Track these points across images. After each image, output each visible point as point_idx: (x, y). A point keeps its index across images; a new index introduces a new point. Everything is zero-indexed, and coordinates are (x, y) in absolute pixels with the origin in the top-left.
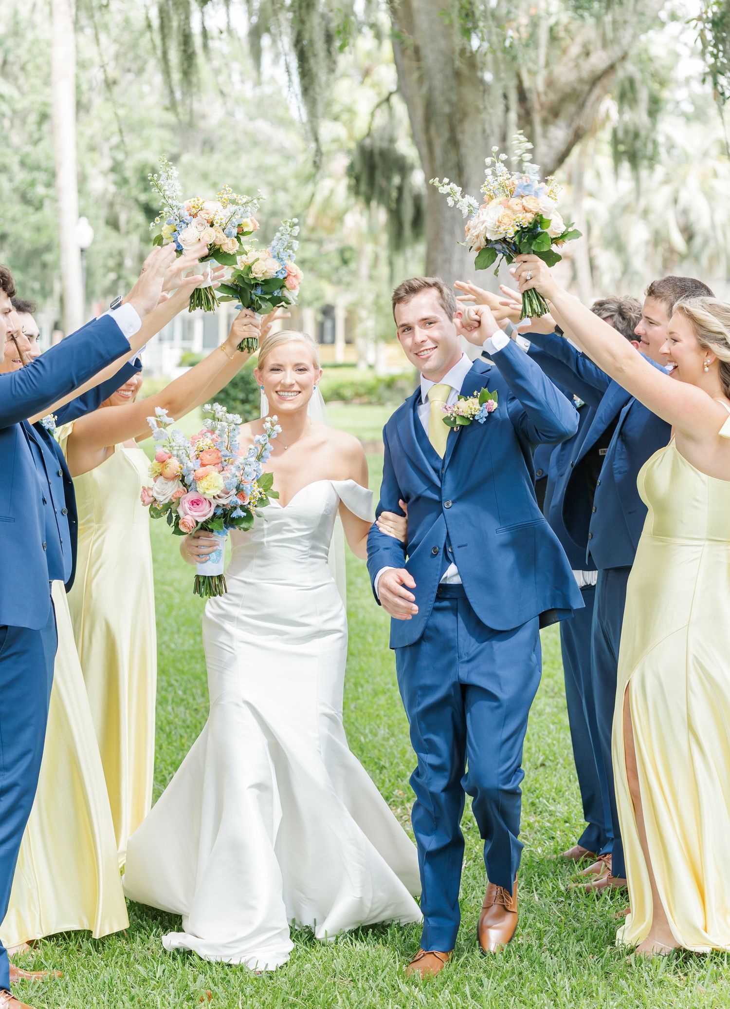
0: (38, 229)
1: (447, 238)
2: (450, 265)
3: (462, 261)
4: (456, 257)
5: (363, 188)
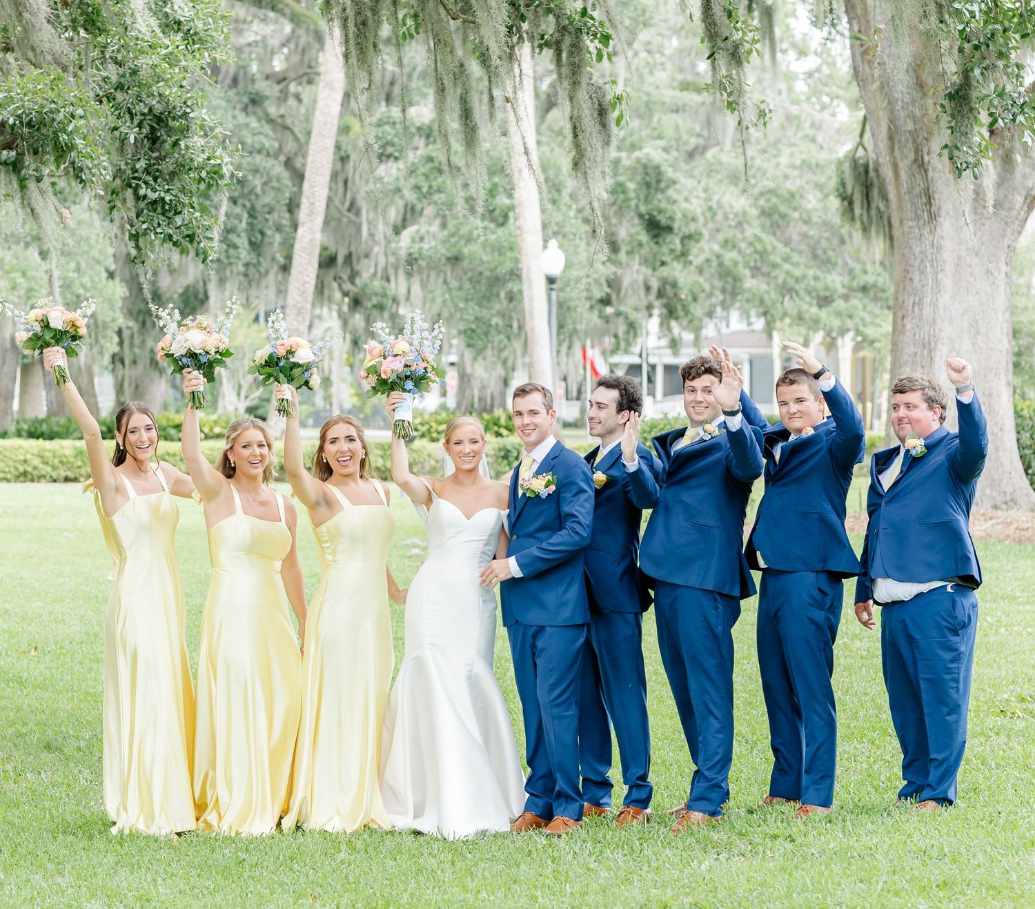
0: (498, 249)
1: (917, 278)
2: (921, 310)
3: (934, 305)
4: (927, 300)
5: (857, 211)
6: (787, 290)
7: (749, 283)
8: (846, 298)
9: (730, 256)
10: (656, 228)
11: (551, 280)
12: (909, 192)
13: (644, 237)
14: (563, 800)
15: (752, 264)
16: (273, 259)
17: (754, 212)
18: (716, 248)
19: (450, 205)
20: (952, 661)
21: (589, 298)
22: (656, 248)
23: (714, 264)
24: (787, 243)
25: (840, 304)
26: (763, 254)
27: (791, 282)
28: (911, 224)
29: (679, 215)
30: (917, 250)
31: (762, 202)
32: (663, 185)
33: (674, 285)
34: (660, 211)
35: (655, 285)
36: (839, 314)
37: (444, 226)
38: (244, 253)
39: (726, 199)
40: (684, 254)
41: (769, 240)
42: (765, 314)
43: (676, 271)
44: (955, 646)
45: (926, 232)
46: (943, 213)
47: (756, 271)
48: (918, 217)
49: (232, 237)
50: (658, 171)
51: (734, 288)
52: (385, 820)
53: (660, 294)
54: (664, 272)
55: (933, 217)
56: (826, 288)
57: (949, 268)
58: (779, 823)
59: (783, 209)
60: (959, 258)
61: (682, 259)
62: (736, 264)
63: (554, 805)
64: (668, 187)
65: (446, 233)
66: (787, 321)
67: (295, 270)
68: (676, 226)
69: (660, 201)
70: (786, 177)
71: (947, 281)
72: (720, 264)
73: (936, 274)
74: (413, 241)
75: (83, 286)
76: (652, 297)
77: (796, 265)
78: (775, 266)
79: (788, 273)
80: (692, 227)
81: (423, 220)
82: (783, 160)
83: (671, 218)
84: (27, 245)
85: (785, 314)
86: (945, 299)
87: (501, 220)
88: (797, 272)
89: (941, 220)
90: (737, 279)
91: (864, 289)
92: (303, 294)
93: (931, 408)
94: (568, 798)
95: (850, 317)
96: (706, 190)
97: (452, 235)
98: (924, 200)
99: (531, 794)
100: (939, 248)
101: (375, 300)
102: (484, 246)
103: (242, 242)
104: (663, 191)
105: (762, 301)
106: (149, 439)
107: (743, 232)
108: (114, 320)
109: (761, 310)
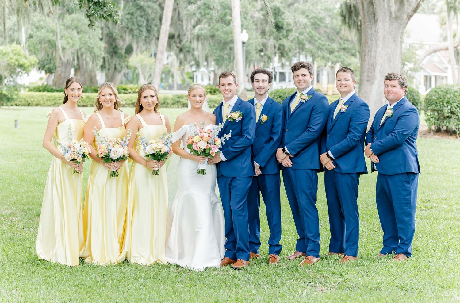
0: (227, 33)
1: (370, 42)
2: (371, 53)
3: (375, 51)
4: (373, 50)
5: (347, 21)
6: (319, 48)
7: (307, 46)
8: (338, 52)
9: (301, 37)
10: (278, 27)
11: (244, 43)
12: (367, 12)
13: (274, 30)
14: (241, 252)
15: (308, 40)
16: (154, 35)
17: (309, 24)
18: (297, 35)
19: (211, 19)
20: (407, 195)
21: (256, 50)
22: (278, 34)
23: (296, 40)
24: (319, 34)
25: (336, 54)
26: (312, 37)
27: (321, 46)
28: (368, 23)
29: (285, 23)
30: (370, 32)
31: (312, 20)
32: (280, 14)
33: (283, 46)
34: (280, 22)
35: (277, 46)
36: (336, 57)
37: (209, 25)
38: (145, 33)
39: (300, 19)
40: (287, 36)
41: (314, 33)
42: (312, 56)
43: (284, 42)
44: (408, 189)
45: (373, 26)
46: (379, 20)
47: (310, 42)
48: (370, 21)
49: (141, 28)
50: (279, 10)
51: (303, 47)
52: (164, 260)
53: (279, 49)
54: (280, 42)
55: (375, 21)
56: (332, 48)
57: (381, 39)
58: (335, 265)
59: (319, 23)
60: (384, 36)
61: (286, 38)
62: (303, 40)
63: (237, 254)
64: (282, 14)
65: (210, 28)
66: (319, 58)
67: (160, 39)
68: (284, 27)
69: (279, 18)
70: (320, 13)
71: (380, 43)
72: (298, 40)
73: (376, 41)
74: (199, 30)
75: (91, 43)
76: (276, 50)
77: (322, 41)
78: (316, 41)
79: (320, 43)
80: (290, 28)
81: (202, 23)
82: (319, 7)
83: (283, 24)
84: (73, 30)
85: (319, 56)
86: (379, 50)
87: (228, 24)
88: (323, 43)
89: (378, 22)
90: (304, 45)
91: (344, 49)
92: (163, 46)
93: (401, 87)
94: (243, 251)
95: (340, 58)
96: (294, 16)
97: (212, 28)
98: (373, 15)
99: (227, 249)
100: (378, 32)
101: (187, 49)
102: (222, 32)
103: (144, 30)
104: (280, 16)
105: (312, 52)
106: (78, 94)
107: (305, 30)
108: (101, 54)
109: (311, 55)
